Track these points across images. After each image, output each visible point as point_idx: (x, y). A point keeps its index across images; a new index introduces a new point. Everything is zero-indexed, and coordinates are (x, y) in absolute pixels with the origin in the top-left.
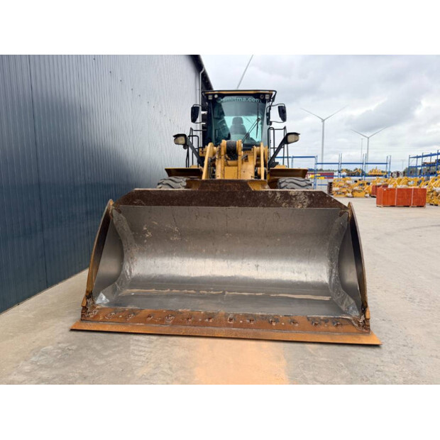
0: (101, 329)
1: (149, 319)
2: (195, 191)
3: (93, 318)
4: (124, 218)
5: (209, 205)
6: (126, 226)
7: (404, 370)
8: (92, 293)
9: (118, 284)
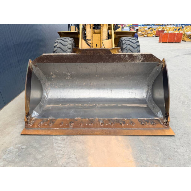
0: (37, 133)
1: (61, 125)
2: (79, 55)
3: (32, 127)
4: (39, 69)
5: (87, 62)
6: (41, 73)
7: (187, 150)
8: (29, 113)
9: (42, 103)
